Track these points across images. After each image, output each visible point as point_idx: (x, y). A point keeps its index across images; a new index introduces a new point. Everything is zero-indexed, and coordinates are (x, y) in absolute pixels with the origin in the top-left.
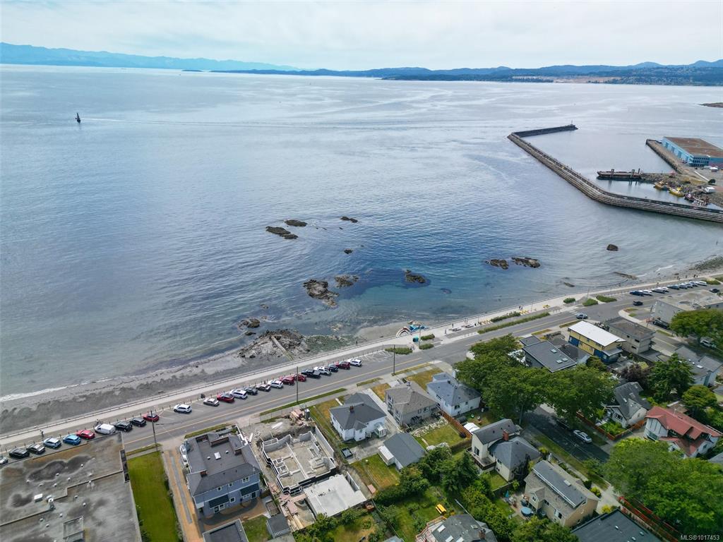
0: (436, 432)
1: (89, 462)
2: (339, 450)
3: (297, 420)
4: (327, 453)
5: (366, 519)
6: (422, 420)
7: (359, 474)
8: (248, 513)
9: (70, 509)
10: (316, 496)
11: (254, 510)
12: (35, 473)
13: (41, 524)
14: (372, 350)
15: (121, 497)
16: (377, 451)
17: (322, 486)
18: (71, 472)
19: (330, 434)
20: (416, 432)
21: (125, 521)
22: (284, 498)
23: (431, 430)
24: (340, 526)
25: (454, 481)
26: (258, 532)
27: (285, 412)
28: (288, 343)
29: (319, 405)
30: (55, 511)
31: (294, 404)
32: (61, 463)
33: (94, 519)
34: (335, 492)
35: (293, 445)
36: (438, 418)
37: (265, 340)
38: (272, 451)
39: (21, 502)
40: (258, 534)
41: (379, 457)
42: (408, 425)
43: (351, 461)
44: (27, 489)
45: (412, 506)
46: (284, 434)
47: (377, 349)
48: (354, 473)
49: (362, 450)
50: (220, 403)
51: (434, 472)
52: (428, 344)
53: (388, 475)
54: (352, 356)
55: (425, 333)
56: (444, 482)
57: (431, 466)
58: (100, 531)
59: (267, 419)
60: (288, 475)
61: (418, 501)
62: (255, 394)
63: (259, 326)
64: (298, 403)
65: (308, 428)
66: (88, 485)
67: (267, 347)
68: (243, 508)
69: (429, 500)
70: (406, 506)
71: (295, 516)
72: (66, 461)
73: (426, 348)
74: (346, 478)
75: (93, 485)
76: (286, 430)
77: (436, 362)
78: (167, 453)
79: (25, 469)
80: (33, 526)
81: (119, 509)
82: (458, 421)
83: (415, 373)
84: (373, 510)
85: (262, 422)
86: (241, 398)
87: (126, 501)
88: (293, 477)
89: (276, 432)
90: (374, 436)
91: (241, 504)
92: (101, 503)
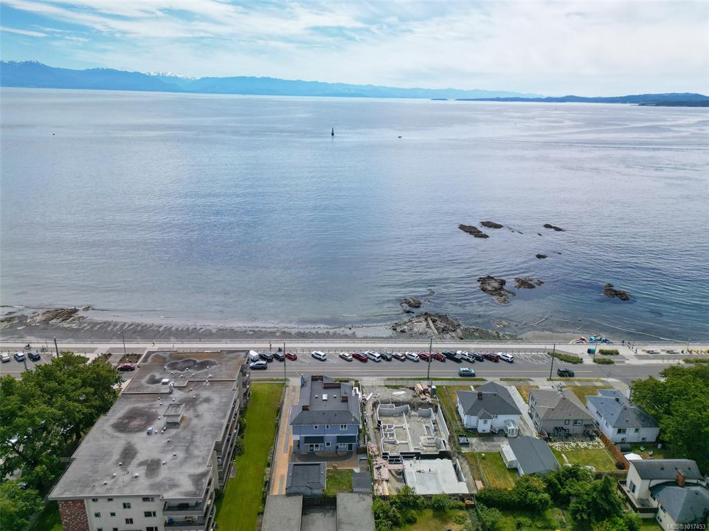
0: (583, 452)
1: (215, 366)
2: (455, 435)
3: (420, 393)
4: (443, 435)
5: (461, 513)
6: (570, 435)
7: (470, 465)
8: (339, 462)
9: (182, 397)
10: (414, 471)
11: (346, 462)
12: (173, 364)
13: (158, 401)
14: (532, 350)
15: (223, 400)
16: (499, 450)
17: (425, 465)
18: (198, 370)
19: (451, 417)
20: (557, 445)
21: (218, 421)
22: (380, 461)
23: (577, 449)
24: (428, 510)
25: (585, 507)
26: (342, 483)
27: (411, 384)
28: (442, 326)
29: (450, 387)
30: (171, 396)
31: (424, 379)
32: (194, 361)
33: (195, 411)
34: (435, 474)
35: (410, 417)
36: (592, 438)
37: (420, 320)
38: (386, 416)
39: (154, 381)
40: (341, 485)
41: (499, 456)
42: (549, 434)
43: (464, 450)
44: (161, 373)
45: (522, 519)
46: (403, 403)
47: (538, 350)
48: (465, 464)
49: (483, 443)
50: (354, 359)
51: (563, 491)
52: (606, 360)
53: (505, 478)
54: (506, 350)
55: (606, 347)
56: (572, 505)
57: (562, 484)
58: (195, 421)
59: (391, 384)
60: (394, 443)
61: (533, 518)
62: (389, 360)
63: (419, 307)
64: (428, 379)
65: (430, 405)
66: (204, 383)
67: (420, 326)
68: (337, 457)
69: (549, 521)
70: (515, 517)
71: (385, 483)
72: (198, 361)
73: (602, 363)
74: (455, 466)
75: (208, 384)
76: (407, 400)
77: (610, 380)
78: (291, 388)
79: (168, 359)
80: (152, 401)
81: (218, 409)
82: (618, 448)
83: (578, 384)
84: (473, 506)
85: (386, 386)
86: (374, 360)
87: (226, 405)
88: (398, 447)
89: (395, 399)
90: (501, 433)
91: (336, 452)
92: (207, 400)
